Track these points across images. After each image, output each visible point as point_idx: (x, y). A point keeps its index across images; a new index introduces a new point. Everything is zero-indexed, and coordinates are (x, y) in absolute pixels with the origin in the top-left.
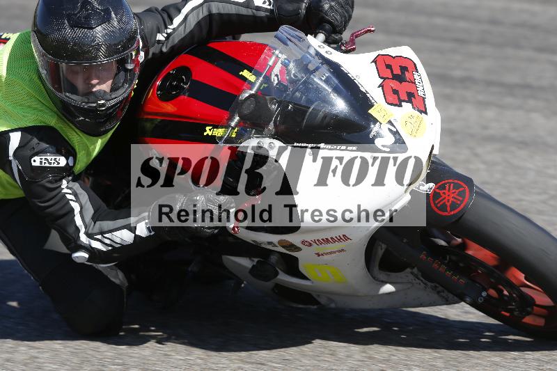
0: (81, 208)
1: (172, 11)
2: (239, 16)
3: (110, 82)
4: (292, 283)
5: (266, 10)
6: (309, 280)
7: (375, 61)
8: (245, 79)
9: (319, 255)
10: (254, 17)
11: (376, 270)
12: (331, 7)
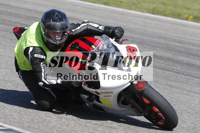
0: (45, 71)
1: (78, 25)
2: (95, 31)
3: (60, 38)
4: (97, 103)
5: (102, 30)
6: (102, 103)
7: (126, 47)
8: (93, 48)
9: (105, 96)
10: (98, 31)
11: (120, 104)
12: (117, 32)
